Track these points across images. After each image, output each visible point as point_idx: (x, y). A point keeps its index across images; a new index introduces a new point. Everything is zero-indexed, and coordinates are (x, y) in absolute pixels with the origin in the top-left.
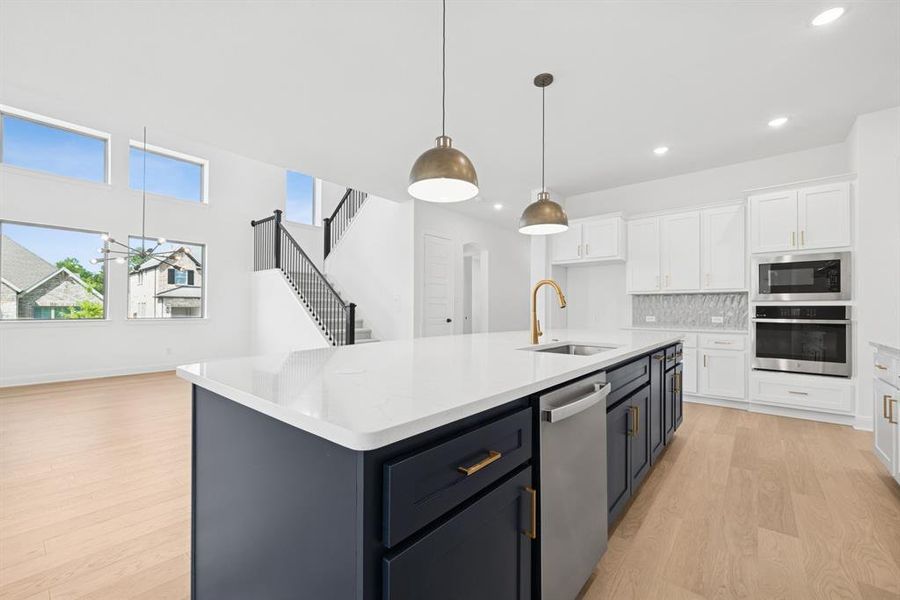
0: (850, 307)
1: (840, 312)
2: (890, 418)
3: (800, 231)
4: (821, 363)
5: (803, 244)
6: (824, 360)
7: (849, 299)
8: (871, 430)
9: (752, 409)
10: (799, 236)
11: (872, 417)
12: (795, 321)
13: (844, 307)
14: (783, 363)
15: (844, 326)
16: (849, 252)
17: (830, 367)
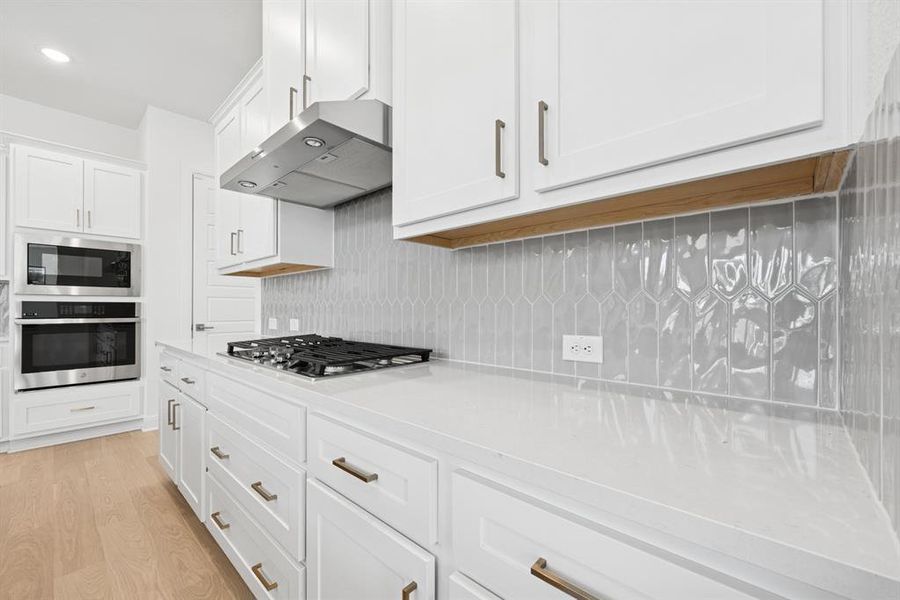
0: (140, 304)
1: (129, 309)
2: (174, 423)
3: (86, 211)
4: (112, 367)
5: (89, 227)
6: (116, 363)
7: (139, 296)
8: (157, 428)
9: (12, 449)
10: (85, 217)
11: (157, 415)
12: (81, 321)
13: (134, 304)
14: (72, 375)
15: (134, 324)
16: (139, 246)
17: (123, 370)
